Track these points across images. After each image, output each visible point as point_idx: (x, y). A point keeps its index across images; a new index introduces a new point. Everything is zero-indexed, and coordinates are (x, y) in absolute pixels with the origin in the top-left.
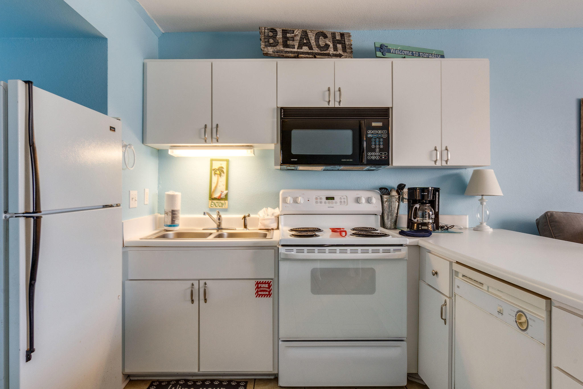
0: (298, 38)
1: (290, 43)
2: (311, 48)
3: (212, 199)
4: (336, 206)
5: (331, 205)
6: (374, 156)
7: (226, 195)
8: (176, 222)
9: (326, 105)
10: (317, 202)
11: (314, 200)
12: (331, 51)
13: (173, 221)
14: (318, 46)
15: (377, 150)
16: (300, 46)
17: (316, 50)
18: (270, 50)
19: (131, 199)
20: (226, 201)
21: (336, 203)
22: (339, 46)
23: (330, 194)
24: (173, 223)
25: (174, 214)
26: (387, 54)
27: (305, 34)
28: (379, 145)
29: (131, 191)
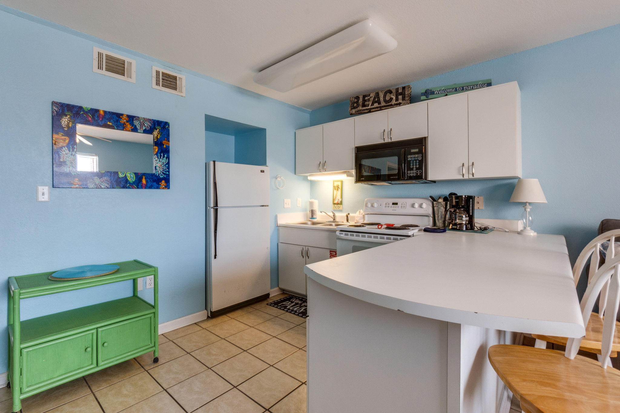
0: (372, 99)
1: (367, 103)
2: (379, 103)
3: (334, 204)
4: (398, 210)
5: (395, 209)
6: (412, 173)
7: (341, 202)
8: (314, 216)
9: (382, 142)
10: (386, 207)
11: (384, 205)
12: (394, 102)
13: (312, 216)
14: (385, 101)
15: (415, 169)
16: (372, 104)
17: (383, 104)
18: (354, 111)
19: (285, 203)
20: (341, 205)
21: (398, 207)
22: (400, 97)
23: (395, 201)
24: (312, 217)
25: (313, 212)
26: (430, 96)
27: (377, 95)
28: (416, 165)
29: (285, 199)
